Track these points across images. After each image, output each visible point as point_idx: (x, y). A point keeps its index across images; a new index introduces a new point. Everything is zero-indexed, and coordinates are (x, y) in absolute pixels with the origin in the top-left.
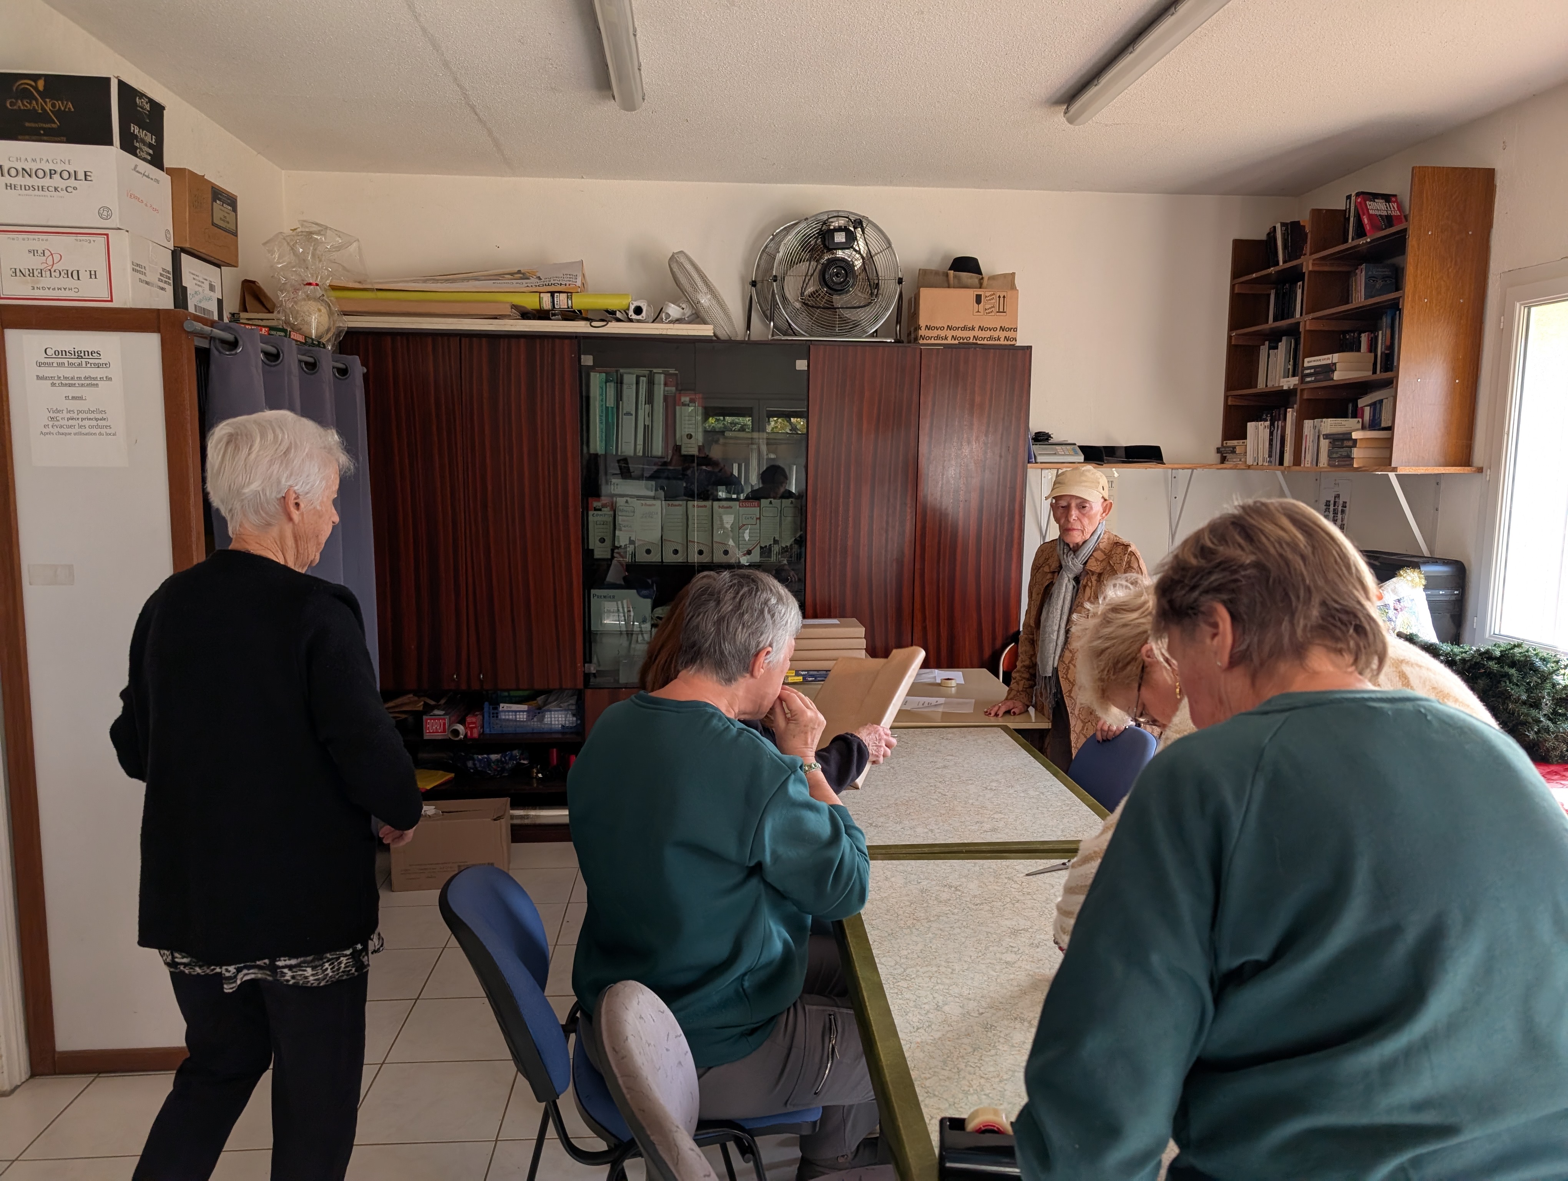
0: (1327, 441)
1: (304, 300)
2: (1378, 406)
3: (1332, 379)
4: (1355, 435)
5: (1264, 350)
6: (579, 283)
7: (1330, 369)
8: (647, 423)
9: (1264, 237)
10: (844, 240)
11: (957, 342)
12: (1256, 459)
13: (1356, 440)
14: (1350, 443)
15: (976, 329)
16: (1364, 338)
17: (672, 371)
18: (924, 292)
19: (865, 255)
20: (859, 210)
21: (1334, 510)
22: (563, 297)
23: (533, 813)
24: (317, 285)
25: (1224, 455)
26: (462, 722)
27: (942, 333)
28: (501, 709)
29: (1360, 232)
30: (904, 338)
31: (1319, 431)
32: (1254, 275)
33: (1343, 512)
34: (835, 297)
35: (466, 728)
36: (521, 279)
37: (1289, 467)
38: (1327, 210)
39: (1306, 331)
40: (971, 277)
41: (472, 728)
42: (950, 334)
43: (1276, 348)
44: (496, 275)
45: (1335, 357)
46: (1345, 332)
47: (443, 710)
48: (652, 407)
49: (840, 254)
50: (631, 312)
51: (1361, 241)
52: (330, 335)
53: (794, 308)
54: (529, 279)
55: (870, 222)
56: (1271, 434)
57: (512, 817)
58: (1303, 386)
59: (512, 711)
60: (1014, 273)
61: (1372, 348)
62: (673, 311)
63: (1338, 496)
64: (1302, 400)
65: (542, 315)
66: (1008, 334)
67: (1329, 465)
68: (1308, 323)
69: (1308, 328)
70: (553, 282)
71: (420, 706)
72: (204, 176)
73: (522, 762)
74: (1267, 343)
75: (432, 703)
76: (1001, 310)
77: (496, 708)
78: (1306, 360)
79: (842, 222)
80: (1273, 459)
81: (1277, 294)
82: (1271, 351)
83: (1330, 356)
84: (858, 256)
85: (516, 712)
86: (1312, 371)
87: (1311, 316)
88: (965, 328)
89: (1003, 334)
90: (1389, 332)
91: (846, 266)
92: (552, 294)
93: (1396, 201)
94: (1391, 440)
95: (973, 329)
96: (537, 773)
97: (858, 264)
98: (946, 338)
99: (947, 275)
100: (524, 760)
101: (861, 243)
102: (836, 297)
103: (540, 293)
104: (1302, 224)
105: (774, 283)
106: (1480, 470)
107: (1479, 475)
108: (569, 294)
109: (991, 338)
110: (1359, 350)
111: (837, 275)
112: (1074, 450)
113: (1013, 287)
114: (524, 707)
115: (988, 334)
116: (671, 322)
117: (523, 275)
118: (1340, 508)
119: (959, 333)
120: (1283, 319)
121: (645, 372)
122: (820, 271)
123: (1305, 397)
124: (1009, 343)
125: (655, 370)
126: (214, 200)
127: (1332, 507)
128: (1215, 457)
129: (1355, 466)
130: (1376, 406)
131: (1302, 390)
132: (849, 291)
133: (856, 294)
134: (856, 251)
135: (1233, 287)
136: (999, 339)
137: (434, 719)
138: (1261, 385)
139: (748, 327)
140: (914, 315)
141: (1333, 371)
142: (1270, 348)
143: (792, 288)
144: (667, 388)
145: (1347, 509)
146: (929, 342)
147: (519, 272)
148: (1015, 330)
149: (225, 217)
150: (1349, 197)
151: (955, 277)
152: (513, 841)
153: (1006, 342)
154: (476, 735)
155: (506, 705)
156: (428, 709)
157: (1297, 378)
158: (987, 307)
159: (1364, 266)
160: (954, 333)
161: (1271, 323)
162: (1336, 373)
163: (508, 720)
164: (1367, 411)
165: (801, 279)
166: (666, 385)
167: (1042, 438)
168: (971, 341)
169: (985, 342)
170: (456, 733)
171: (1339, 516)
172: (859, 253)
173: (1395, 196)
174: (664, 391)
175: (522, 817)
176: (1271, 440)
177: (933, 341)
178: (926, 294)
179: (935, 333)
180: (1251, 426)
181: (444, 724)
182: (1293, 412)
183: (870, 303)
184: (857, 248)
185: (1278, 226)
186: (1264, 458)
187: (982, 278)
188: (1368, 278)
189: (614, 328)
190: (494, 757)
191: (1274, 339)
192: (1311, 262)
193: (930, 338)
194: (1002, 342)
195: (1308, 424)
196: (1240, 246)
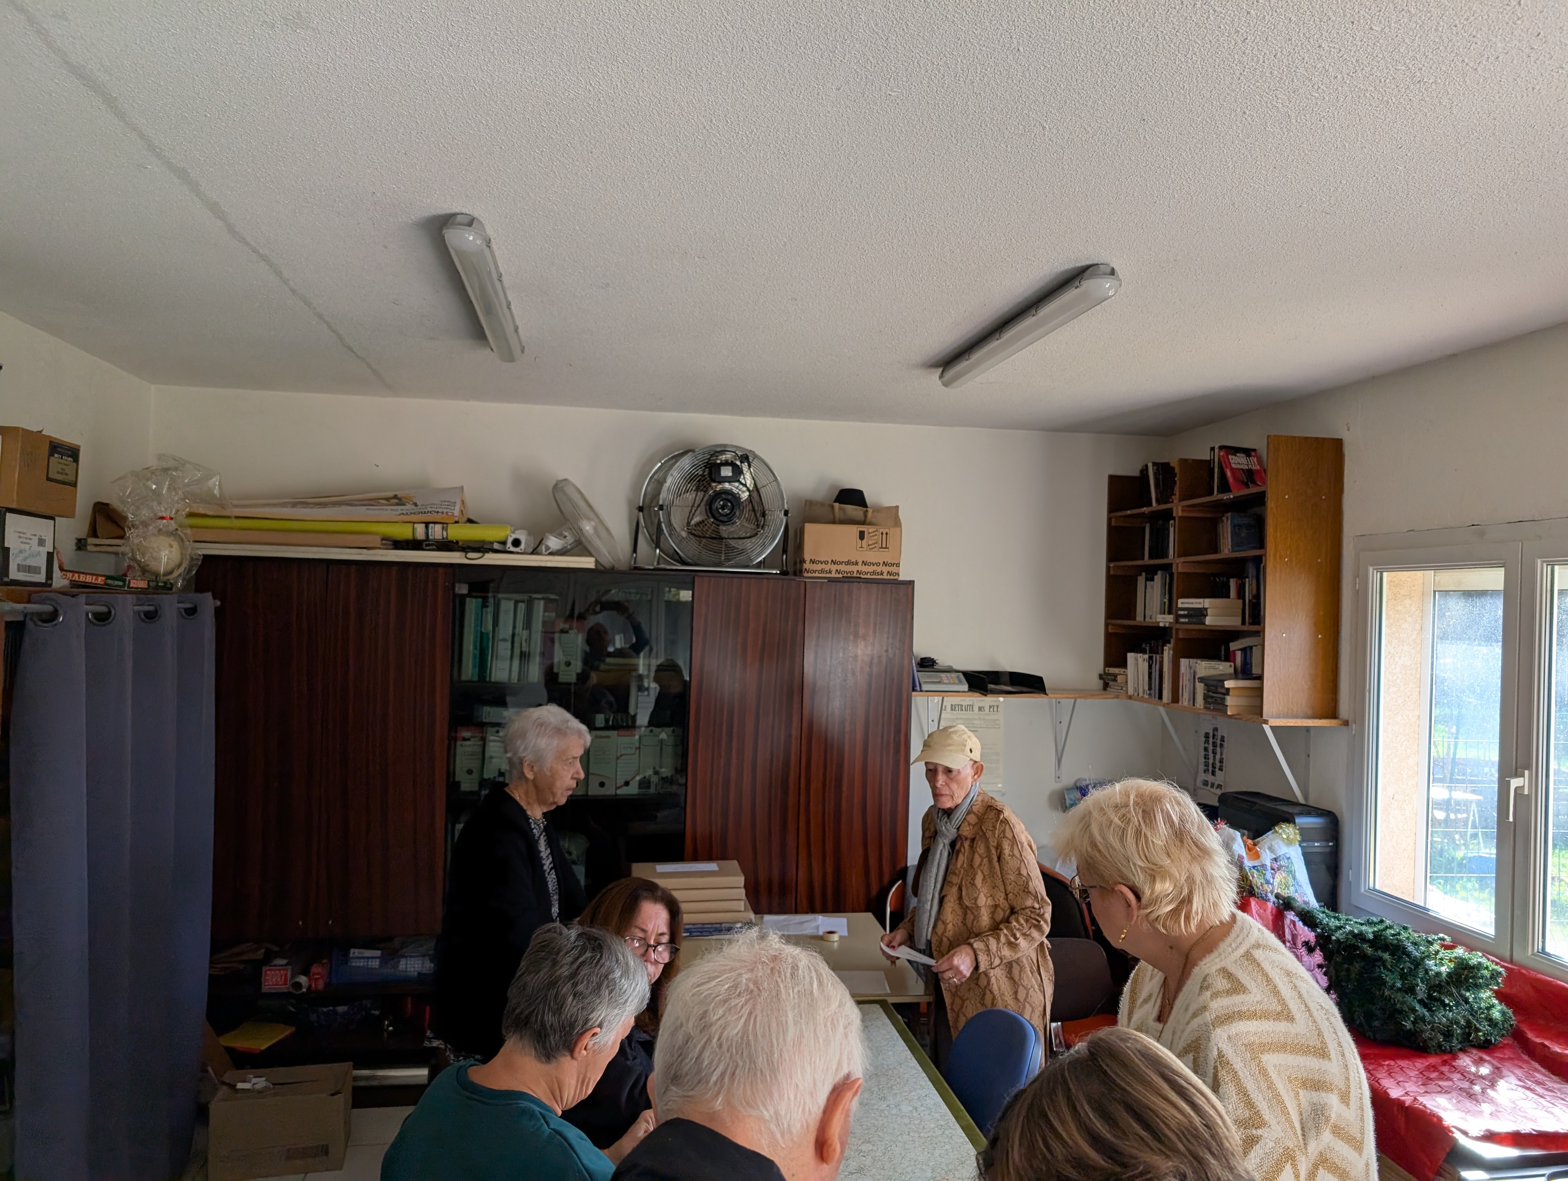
0: (1202, 685)
1: (154, 534)
2: (1248, 652)
3: (1204, 624)
4: (1228, 684)
5: (1141, 580)
6: (457, 513)
7: (1201, 613)
8: (524, 649)
9: (1137, 473)
10: (730, 474)
11: (841, 576)
12: (1136, 690)
13: (1228, 690)
14: (1223, 691)
15: (860, 564)
16: (1233, 583)
17: (553, 597)
18: (809, 528)
19: (751, 489)
20: (747, 444)
21: (1214, 743)
22: (438, 527)
23: (381, 1073)
24: (171, 518)
25: (1107, 682)
26: (306, 972)
27: (827, 567)
28: (351, 955)
29: (1225, 487)
30: (791, 570)
31: (1195, 672)
32: (1129, 512)
33: (1221, 746)
34: (721, 527)
35: (310, 980)
36: (397, 504)
37: (1168, 704)
38: (1194, 460)
39: (1179, 573)
40: (856, 510)
41: (316, 979)
42: (834, 568)
43: (1152, 580)
44: (371, 500)
45: (1206, 603)
46: (1214, 575)
47: (285, 958)
48: (530, 633)
49: (727, 486)
50: (509, 544)
51: (1225, 497)
52: (181, 570)
53: (679, 535)
54: (404, 505)
55: (756, 456)
56: (1150, 667)
57: (356, 1079)
58: (1178, 626)
59: (364, 958)
60: (897, 507)
61: (1241, 594)
62: (554, 542)
63: (1216, 729)
64: (1177, 639)
65: (414, 545)
66: (891, 569)
67: (1205, 708)
68: (1180, 565)
69: (1180, 570)
70: (429, 510)
71: (260, 954)
72: (41, 432)
73: (373, 1012)
74: (1144, 574)
75: (276, 949)
76: (884, 546)
77: (347, 954)
78: (1180, 601)
79: (728, 456)
80: (1153, 692)
81: (1151, 528)
82: (1148, 583)
83: (1201, 600)
84: (744, 489)
85: (368, 958)
86: (1186, 612)
87: (1182, 559)
88: (848, 563)
89: (885, 569)
90: (1254, 582)
91: (732, 499)
92: (427, 524)
93: (1256, 456)
94: (1261, 689)
95: (857, 564)
96: (389, 1026)
97: (745, 495)
98: (830, 572)
99: (832, 507)
100: (375, 1010)
101: (748, 476)
102: (723, 528)
103: (414, 523)
104: (1172, 465)
105: (661, 512)
106: (1346, 723)
107: (1344, 727)
108: (445, 525)
109: (874, 573)
110: (1228, 596)
111: (723, 508)
112: (958, 678)
113: (897, 523)
114: (378, 953)
115: (871, 569)
116: (551, 554)
117: (398, 500)
118: (1219, 742)
119: (843, 568)
120: (1157, 558)
121: (525, 597)
122: (707, 501)
123: (1181, 636)
124: (892, 577)
125: (535, 596)
126: (51, 454)
127: (1211, 740)
128: (1098, 684)
129: (1229, 713)
130: (1246, 651)
131: (1177, 630)
132: (735, 522)
133: (740, 525)
134: (741, 483)
135: (1109, 520)
136: (882, 574)
137: (275, 970)
138: (1139, 618)
139: (635, 550)
140: (800, 547)
141: (1205, 616)
142: (1147, 579)
143: (678, 519)
144: (546, 614)
145: (1225, 744)
146: (814, 575)
147: (395, 497)
148: (898, 565)
149: (63, 469)
150: (1213, 449)
151: (840, 509)
152: (355, 1106)
153: (889, 577)
154: (321, 985)
155: (357, 951)
156: (267, 959)
157: (1172, 616)
158: (870, 542)
159: (1229, 514)
160: (839, 567)
161: (1147, 561)
162: (1207, 618)
163: (359, 967)
164: (1239, 655)
165: (687, 510)
166: (545, 610)
167: (927, 664)
168: (855, 575)
169: (869, 576)
170: (298, 985)
171: (1218, 750)
172: (745, 485)
173: (1255, 450)
174: (544, 616)
175: (368, 1078)
176: (1150, 674)
177: (817, 575)
178: (811, 530)
179: (819, 567)
180: (1131, 656)
181: (286, 975)
182: (1169, 649)
183: (756, 534)
184: (743, 481)
185: (1150, 465)
186: (1144, 690)
187: (867, 511)
188: (1234, 527)
189: (490, 559)
190: (341, 1009)
191: (1150, 573)
192: (1180, 508)
193: (815, 572)
194: (885, 576)
195: (1184, 662)
196: (1116, 483)
